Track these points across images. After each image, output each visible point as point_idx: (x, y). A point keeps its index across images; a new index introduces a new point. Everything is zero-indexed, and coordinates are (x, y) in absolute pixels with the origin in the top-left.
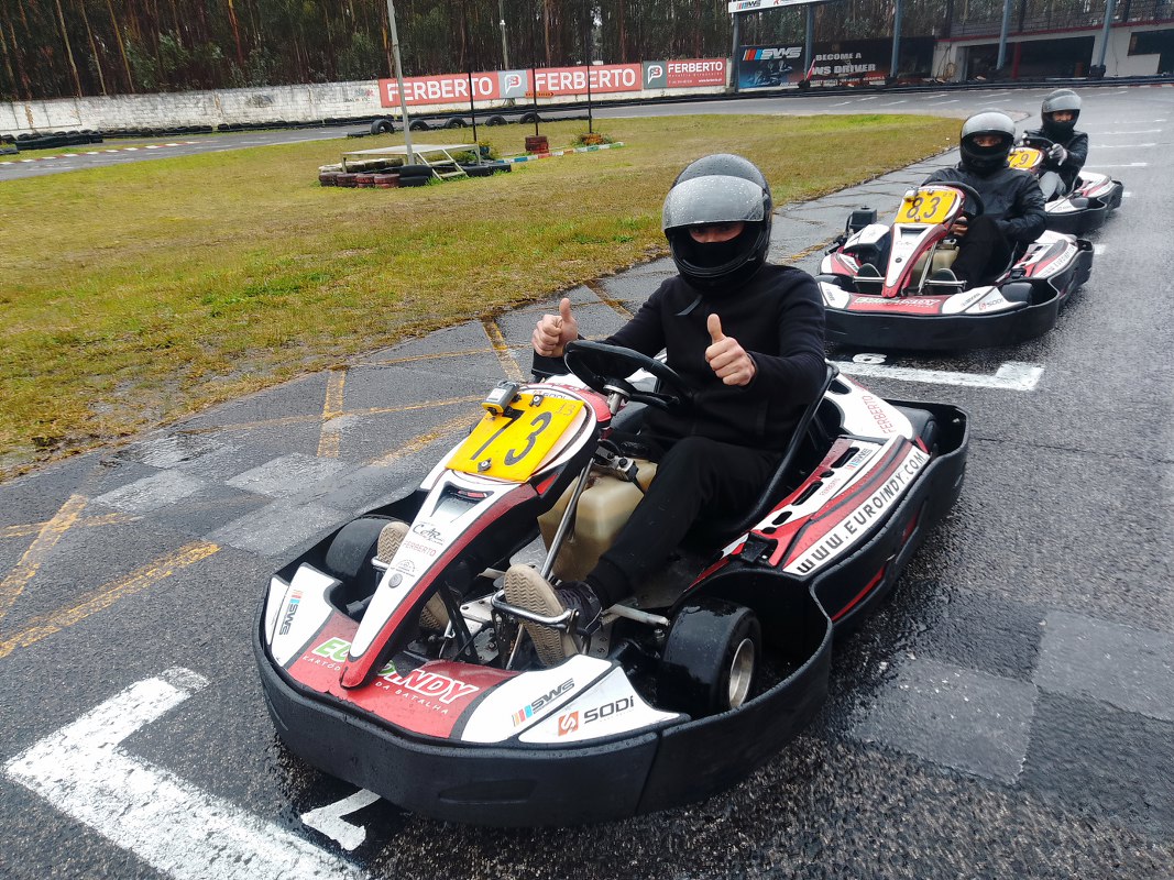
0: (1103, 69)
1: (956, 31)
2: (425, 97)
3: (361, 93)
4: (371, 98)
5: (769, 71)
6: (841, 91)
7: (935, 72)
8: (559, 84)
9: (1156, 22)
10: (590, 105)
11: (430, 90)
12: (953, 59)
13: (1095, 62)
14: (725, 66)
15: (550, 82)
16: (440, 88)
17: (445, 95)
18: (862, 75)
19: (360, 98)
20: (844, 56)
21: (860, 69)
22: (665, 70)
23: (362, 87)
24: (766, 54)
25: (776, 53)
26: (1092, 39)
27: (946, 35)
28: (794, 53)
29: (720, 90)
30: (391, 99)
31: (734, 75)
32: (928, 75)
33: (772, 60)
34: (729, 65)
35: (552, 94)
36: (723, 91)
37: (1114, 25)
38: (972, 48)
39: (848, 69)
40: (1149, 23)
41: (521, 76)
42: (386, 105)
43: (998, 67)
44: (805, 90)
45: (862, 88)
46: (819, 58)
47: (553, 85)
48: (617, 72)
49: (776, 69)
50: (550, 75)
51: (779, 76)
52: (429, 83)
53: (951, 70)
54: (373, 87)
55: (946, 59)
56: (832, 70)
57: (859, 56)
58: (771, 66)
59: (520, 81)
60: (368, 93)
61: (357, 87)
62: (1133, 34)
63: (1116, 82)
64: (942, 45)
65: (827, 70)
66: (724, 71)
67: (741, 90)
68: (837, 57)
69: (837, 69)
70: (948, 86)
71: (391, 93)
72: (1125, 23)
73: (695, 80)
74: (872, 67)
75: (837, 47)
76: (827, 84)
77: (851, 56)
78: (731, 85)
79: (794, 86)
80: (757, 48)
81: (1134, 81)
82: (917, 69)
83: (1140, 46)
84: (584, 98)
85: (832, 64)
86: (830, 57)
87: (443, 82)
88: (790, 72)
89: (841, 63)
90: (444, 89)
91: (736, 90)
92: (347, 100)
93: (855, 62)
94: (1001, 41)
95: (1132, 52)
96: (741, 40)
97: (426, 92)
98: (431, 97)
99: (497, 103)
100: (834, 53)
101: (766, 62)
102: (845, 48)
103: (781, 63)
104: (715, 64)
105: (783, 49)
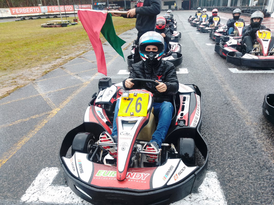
1: (134, 0)
2: (23, 12)
3: (5, 11)
4: (8, 12)
8: (55, 10)
10: (66, 14)
11: (24, 11)
14: (91, 6)
15: (53, 9)
16: (26, 10)
17: (28, 12)
18: (118, 8)
19: (5, 12)
23: (5, 10)
24: (99, 4)
25: (101, 4)
27: (132, 1)
28: (104, 4)
30: (14, 13)
31: (93, 8)
33: (100, 5)
34: (92, 6)
35: (54, 12)
41: (46, 7)
42: (12, 14)
46: (109, 5)
47: (54, 10)
48: (68, 7)
49: (101, 7)
50: (53, 8)
51: (102, 8)
52: (23, 9)
54: (8, 9)
55: (133, 6)
57: (117, 4)
58: (100, 6)
59: (46, 8)
60: (7, 11)
61: (4, 10)
62: (164, 2)
64: (132, 3)
68: (113, 5)
69: (113, 7)
71: (13, 11)
74: (120, 7)
75: (112, 3)
77: (115, 4)
80: (97, 2)
82: (128, 7)
83: (166, 4)
84: (64, 13)
85: (112, 6)
86: (111, 5)
87: (27, 9)
88: (104, 8)
89: (114, 6)
90: (27, 10)
92: (2, 13)
93: (116, 6)
95: (164, 5)
97: (23, 11)
98: (24, 12)
99: (41, 14)
100: (112, 4)
101: (99, 5)
102: (114, 3)
103: (102, 6)
104: (89, 6)
105: (102, 3)
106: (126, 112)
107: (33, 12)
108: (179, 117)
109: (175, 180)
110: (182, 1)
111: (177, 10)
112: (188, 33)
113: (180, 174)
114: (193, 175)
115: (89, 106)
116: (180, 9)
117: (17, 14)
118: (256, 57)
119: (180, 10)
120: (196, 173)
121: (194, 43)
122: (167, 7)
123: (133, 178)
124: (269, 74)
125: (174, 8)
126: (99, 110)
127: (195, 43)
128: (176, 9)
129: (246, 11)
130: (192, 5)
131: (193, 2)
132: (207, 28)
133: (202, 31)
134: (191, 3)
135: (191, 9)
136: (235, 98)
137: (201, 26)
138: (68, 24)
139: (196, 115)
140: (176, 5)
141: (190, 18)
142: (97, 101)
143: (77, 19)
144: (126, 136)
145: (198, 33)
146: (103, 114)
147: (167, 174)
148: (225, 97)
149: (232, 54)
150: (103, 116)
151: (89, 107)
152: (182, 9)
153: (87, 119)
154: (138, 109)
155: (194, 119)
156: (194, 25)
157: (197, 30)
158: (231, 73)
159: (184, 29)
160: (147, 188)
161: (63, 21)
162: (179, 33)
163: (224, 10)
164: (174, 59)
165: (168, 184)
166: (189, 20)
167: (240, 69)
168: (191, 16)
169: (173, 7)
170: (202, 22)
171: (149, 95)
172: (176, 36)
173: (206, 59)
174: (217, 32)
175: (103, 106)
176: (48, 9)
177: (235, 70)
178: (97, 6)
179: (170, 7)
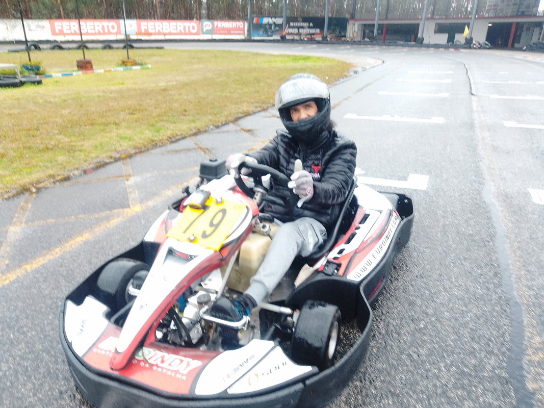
0: (423, 39)
1: (357, 16)
3: (38, 26)
4: (45, 29)
5: (267, 29)
6: (301, 42)
7: (347, 35)
8: (155, 29)
9: (446, 18)
12: (356, 29)
13: (419, 35)
14: (244, 25)
15: (150, 27)
16: (86, 27)
17: (89, 31)
18: (311, 34)
19: (39, 30)
20: (304, 24)
21: (312, 31)
22: (213, 25)
23: (40, 23)
24: (265, 20)
25: (270, 20)
26: (418, 25)
27: (353, 18)
28: (279, 21)
29: (242, 37)
30: (57, 32)
31: (249, 31)
32: (345, 36)
33: (268, 24)
34: (246, 25)
35: (151, 34)
37: (427, 19)
38: (365, 25)
39: (307, 31)
40: (442, 19)
41: (133, 22)
42: (54, 33)
43: (375, 35)
44: (283, 39)
45: (311, 41)
46: (291, 24)
48: (188, 24)
49: (270, 28)
50: (150, 23)
51: (272, 32)
52: (81, 23)
53: (355, 35)
54: (46, 23)
55: (353, 29)
56: (299, 31)
57: (311, 25)
58: (268, 27)
59: (133, 25)
60: (44, 27)
61: (36, 23)
62: (436, 24)
63: (429, 46)
64: (351, 22)
65: (296, 31)
66: (244, 28)
67: (253, 38)
68: (301, 24)
69: (301, 30)
70: (353, 43)
71: (57, 28)
72: (432, 18)
73: (229, 31)
74: (318, 31)
75: (301, 19)
76: (297, 37)
77: (308, 24)
78: (248, 35)
79: (278, 38)
81: (437, 46)
82: (340, 33)
83: (440, 29)
85: (298, 28)
86: (297, 24)
87: (88, 24)
88: (277, 31)
89: (303, 27)
90: (89, 27)
91: (250, 37)
92: (30, 30)
93: (309, 27)
94: (376, 23)
95: (436, 32)
96: (253, 13)
99: (120, 37)
100: (299, 22)
101: (265, 25)
102: (305, 20)
103: (273, 26)
104: (240, 24)
105: (273, 19)
107: (102, 31)
110: (490, 23)
111: (470, 48)
116: (480, 44)
117: (64, 34)
119: (479, 48)
122: (443, 38)
125: (463, 41)
128: (469, 44)
130: (520, 36)
131: (525, 29)
134: (515, 33)
135: (513, 48)
140: (471, 33)
152: (486, 45)
169: (460, 38)
176: (139, 26)
178: (259, 26)
179: (451, 39)
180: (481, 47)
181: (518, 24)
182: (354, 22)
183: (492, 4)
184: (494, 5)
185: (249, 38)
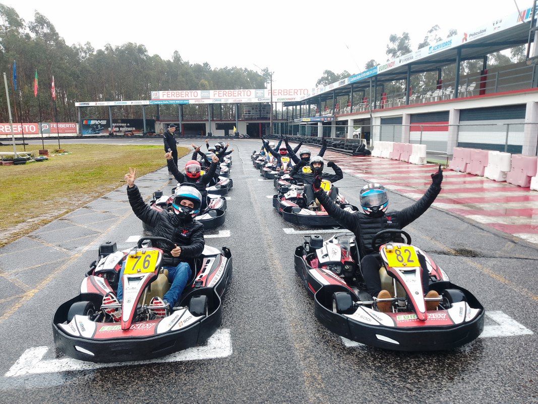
0: (211, 134)
1: (161, 118)
5: (95, 128)
6: (125, 136)
7: (156, 131)
9: (221, 120)
10: (24, 139)
13: (207, 131)
14: (76, 126)
20: (123, 125)
21: (130, 129)
22: (50, 126)
24: (93, 122)
25: (97, 122)
26: (204, 125)
27: (158, 120)
28: (104, 122)
29: (75, 135)
31: (80, 130)
32: (154, 132)
33: (95, 124)
34: (78, 126)
36: (76, 135)
39: (125, 129)
40: (219, 121)
43: (181, 131)
44: (111, 136)
45: (133, 137)
46: (115, 125)
48: (26, 126)
49: (97, 128)
51: (99, 131)
56: (119, 129)
57: (129, 125)
58: (95, 127)
62: (216, 124)
64: (157, 123)
65: (117, 129)
66: (76, 128)
67: (83, 135)
68: (120, 124)
69: (121, 129)
72: (213, 120)
73: (63, 131)
74: (134, 129)
75: (120, 121)
76: (118, 134)
77: (125, 125)
78: (80, 133)
79: (107, 134)
80: (89, 120)
81: (219, 138)
82: (150, 130)
83: (219, 127)
84: (21, 136)
85: (119, 127)
86: (118, 125)
88: (103, 129)
89: (122, 127)
91: (82, 135)
93: (127, 126)
94: (180, 123)
95: (217, 129)
96: (82, 117)
100: (119, 123)
101: (93, 125)
102: (123, 121)
103: (99, 126)
104: (72, 125)
105: (99, 121)
106: (133, 269)
108: (198, 278)
109: (180, 326)
110: (247, 123)
111: (238, 138)
112: (246, 180)
113: (185, 321)
114: (199, 322)
115: (86, 277)
118: (313, 213)
119: (243, 138)
120: (202, 321)
121: (249, 196)
122: (222, 133)
123: (138, 328)
124: (329, 233)
125: (234, 135)
126: (100, 280)
127: (252, 194)
128: (237, 136)
129: (339, 145)
130: (265, 130)
132: (273, 172)
133: (267, 176)
134: (262, 128)
136: (277, 262)
137: (265, 169)
138: (29, 159)
139: (216, 276)
140: (237, 130)
141: (254, 154)
142: (97, 269)
143: (47, 151)
144: (132, 290)
145: (261, 180)
146: (104, 284)
147: (172, 322)
148: (265, 262)
149: (289, 209)
150: (105, 286)
151: (86, 279)
152: (248, 136)
153: (84, 290)
154: (146, 265)
155: (213, 279)
156: (258, 167)
157: (261, 176)
158: (284, 234)
159: (242, 172)
160: (152, 333)
161: (18, 153)
162: (228, 181)
163: (309, 142)
164: (211, 217)
165: (172, 330)
166: (252, 157)
167: (296, 229)
168: (255, 152)
169: (232, 133)
170: (266, 163)
171: (159, 253)
172: (223, 184)
173: (259, 217)
174: (282, 180)
175: (105, 275)
177: (290, 231)
178: (87, 127)
179: (227, 133)
180: (244, 137)
181: (262, 123)
182: (160, 122)
183: (247, 110)
184: (249, 111)
185: (80, 135)
